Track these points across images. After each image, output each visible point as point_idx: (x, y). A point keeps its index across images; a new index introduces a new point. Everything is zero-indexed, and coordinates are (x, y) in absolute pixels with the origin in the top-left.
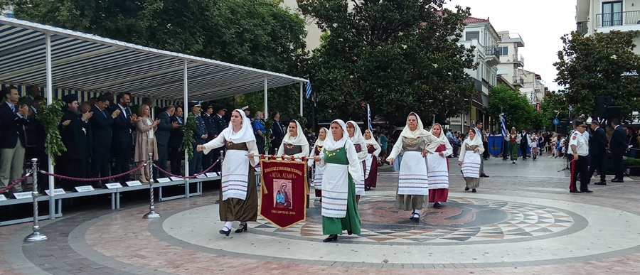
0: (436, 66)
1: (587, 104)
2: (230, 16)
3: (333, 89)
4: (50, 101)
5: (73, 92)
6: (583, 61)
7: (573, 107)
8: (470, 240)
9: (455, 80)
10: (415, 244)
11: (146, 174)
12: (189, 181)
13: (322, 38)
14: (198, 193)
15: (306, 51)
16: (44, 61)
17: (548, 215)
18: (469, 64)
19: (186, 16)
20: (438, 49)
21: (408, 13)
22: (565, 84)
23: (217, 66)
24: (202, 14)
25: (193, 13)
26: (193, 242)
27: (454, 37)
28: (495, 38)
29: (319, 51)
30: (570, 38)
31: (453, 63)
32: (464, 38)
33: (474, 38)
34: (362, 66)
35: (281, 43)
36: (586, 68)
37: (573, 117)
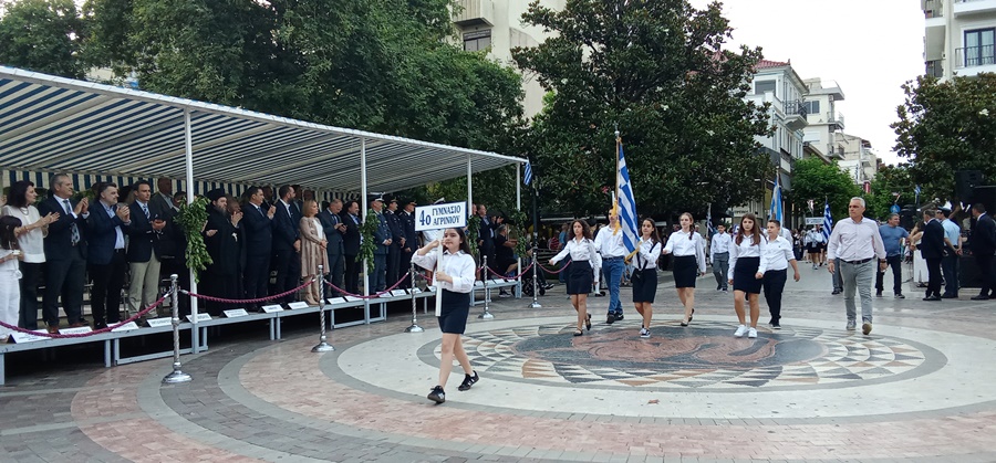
0: (711, 133)
1: (943, 183)
2: (420, 75)
3: (563, 172)
4: (191, 198)
5: (218, 186)
6: (936, 119)
7: (921, 188)
8: (767, 385)
9: (740, 152)
10: (686, 390)
11: (314, 293)
12: (369, 301)
13: (545, 99)
14: (382, 318)
15: (524, 118)
16: (183, 146)
17: (887, 349)
18: (761, 128)
19: (361, 79)
20: (714, 108)
21: (669, 59)
22: (909, 153)
23: (404, 145)
24: (382, 74)
25: (370, 74)
26: (378, 384)
27: (738, 90)
28: (799, 89)
29: (543, 118)
30: (916, 86)
31: (737, 128)
32: (753, 91)
33: (769, 89)
34: (603, 137)
35: (489, 109)
36: (941, 129)
37: (922, 202)
